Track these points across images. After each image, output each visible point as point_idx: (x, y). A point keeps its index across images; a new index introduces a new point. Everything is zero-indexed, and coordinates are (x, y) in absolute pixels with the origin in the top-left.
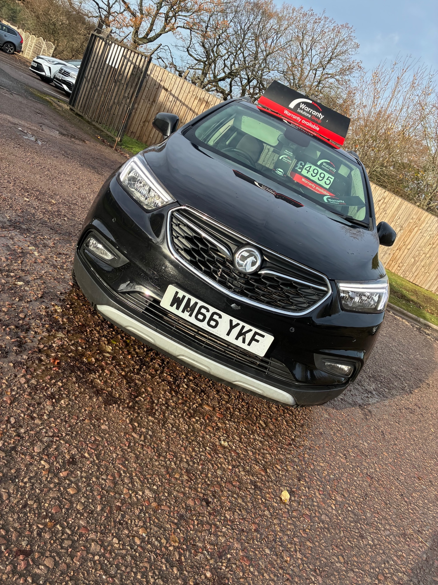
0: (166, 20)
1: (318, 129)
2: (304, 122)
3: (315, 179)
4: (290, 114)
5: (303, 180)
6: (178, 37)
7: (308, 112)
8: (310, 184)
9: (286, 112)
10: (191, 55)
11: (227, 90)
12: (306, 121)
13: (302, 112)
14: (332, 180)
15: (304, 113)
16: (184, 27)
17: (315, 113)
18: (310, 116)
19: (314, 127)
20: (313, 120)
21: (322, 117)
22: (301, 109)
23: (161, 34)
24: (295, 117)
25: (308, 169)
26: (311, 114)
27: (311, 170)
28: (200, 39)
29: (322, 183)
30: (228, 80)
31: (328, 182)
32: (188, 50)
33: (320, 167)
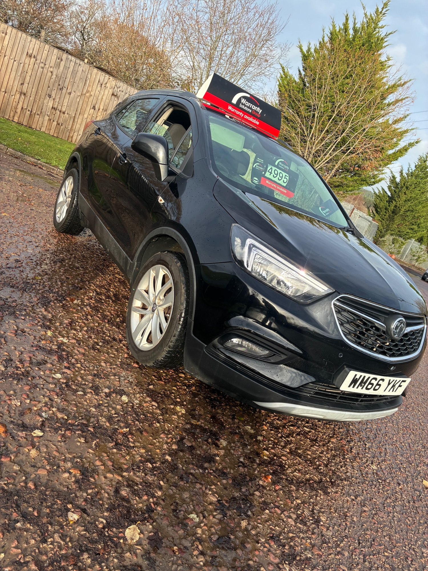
1: (258, 123)
2: (246, 117)
3: (276, 179)
4: (233, 110)
5: (267, 182)
7: (249, 107)
8: (273, 185)
9: (230, 108)
12: (248, 116)
13: (243, 107)
14: (288, 178)
15: (246, 108)
17: (254, 108)
18: (250, 111)
19: (254, 121)
20: (253, 115)
21: (260, 111)
22: (243, 104)
24: (238, 113)
25: (270, 171)
26: (251, 109)
27: (273, 172)
29: (281, 182)
31: (285, 180)
33: (277, 167)
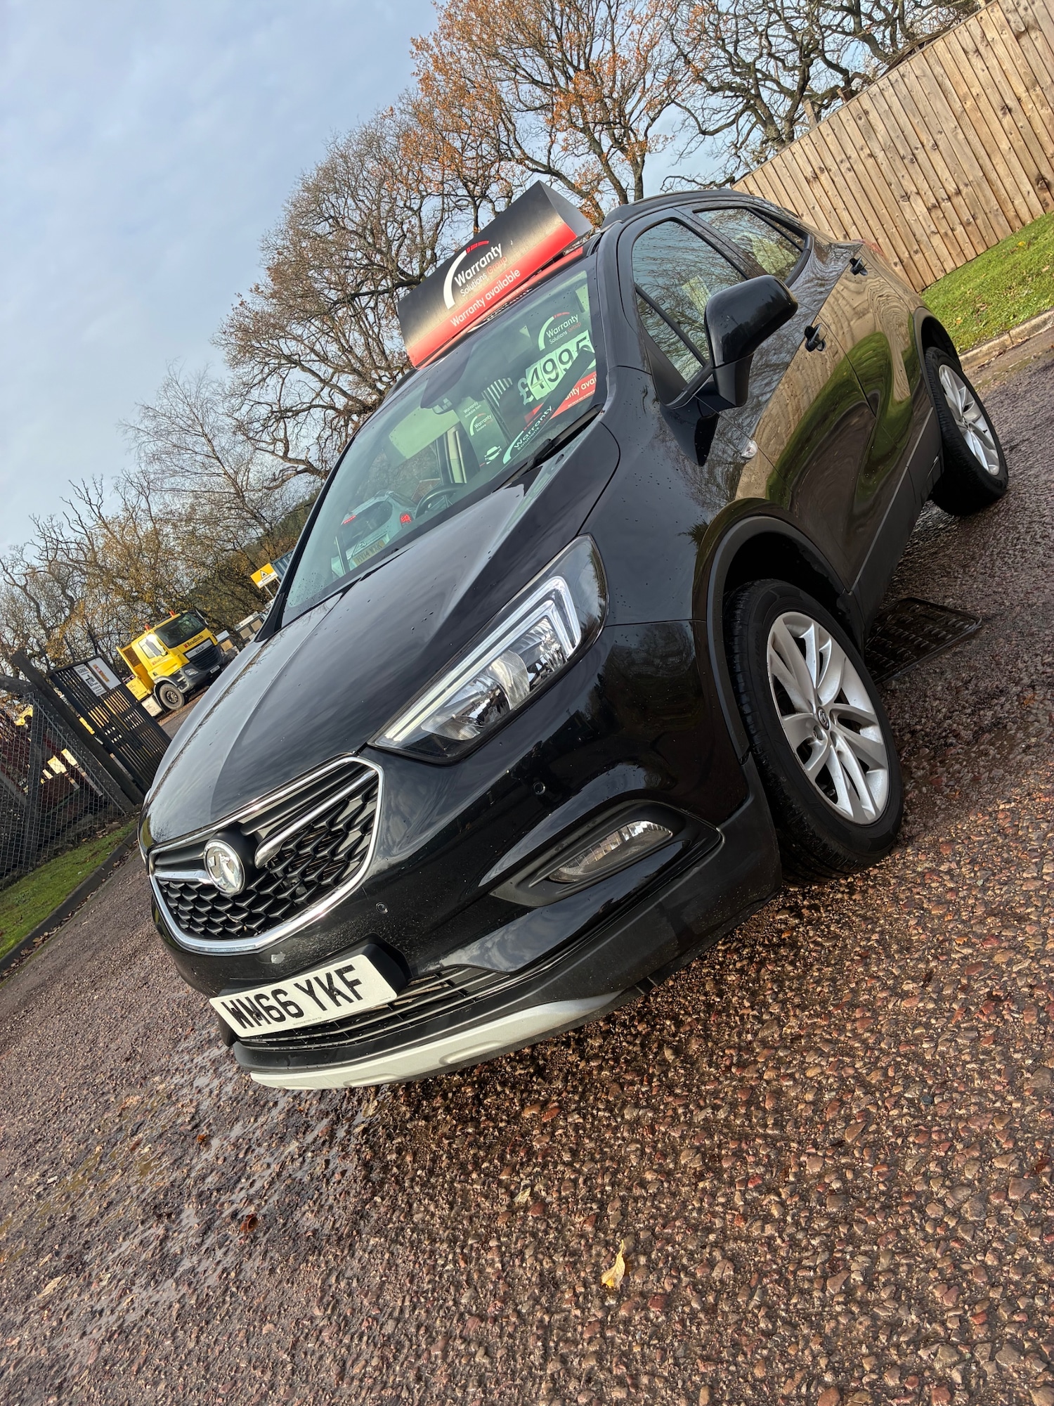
0: (623, 150)
4: (463, 317)
6: (660, 147)
10: (717, 131)
11: (839, 80)
16: (653, 120)
23: (640, 179)
28: (700, 88)
30: (818, 66)
32: (704, 133)
